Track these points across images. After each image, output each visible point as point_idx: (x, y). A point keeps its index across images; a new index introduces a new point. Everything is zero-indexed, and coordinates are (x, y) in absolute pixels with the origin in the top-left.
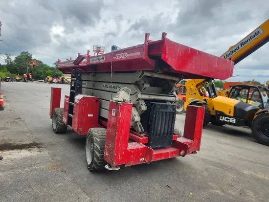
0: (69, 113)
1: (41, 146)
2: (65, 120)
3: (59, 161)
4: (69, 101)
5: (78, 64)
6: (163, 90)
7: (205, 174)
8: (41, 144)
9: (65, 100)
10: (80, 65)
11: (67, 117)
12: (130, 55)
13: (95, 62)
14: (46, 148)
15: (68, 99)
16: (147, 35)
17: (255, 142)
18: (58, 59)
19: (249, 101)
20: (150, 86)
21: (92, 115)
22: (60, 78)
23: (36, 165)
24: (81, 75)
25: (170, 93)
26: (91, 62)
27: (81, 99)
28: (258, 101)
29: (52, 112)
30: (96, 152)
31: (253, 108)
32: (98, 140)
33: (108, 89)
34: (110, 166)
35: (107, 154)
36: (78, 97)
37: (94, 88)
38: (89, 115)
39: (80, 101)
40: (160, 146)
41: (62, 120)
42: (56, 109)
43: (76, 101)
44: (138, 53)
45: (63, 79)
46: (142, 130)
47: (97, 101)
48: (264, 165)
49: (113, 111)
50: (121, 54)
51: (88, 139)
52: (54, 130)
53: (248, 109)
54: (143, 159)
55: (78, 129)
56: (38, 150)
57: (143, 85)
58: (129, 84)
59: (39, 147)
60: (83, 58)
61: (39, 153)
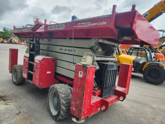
0: (29, 70)
1: (5, 99)
2: (25, 76)
3: (26, 113)
4: (29, 61)
5: (35, 31)
6: (106, 53)
7: (134, 111)
8: (6, 96)
9: (24, 60)
10: (37, 31)
11: (27, 73)
12: (94, 24)
13: (53, 29)
14: (11, 100)
15: (27, 59)
16: (114, 7)
17: (146, 82)
18: (14, 26)
19: (138, 57)
20: (102, 50)
21: (50, 72)
22: (9, 40)
23: (6, 120)
24: (39, 39)
25: (112, 55)
26: (49, 29)
27: (42, 60)
28: (145, 57)
29: (11, 68)
30: (63, 107)
31: (143, 62)
32: (63, 96)
33: (63, 51)
34: (78, 119)
35: (74, 109)
36: (38, 58)
37: (49, 50)
38: (48, 73)
39: (40, 61)
40: (108, 96)
41: (22, 75)
42: (15, 66)
43: (36, 61)
44: (105, 23)
45: (11, 40)
46: (95, 85)
47: (53, 61)
48: (160, 99)
49: (80, 73)
50: (83, 24)
51: (50, 94)
52: (14, 83)
53: (141, 62)
54: (100, 108)
55: (39, 84)
56: (5, 103)
57: (97, 49)
58: (85, 48)
59: (5, 100)
60: (41, 26)
61: (6, 106)
